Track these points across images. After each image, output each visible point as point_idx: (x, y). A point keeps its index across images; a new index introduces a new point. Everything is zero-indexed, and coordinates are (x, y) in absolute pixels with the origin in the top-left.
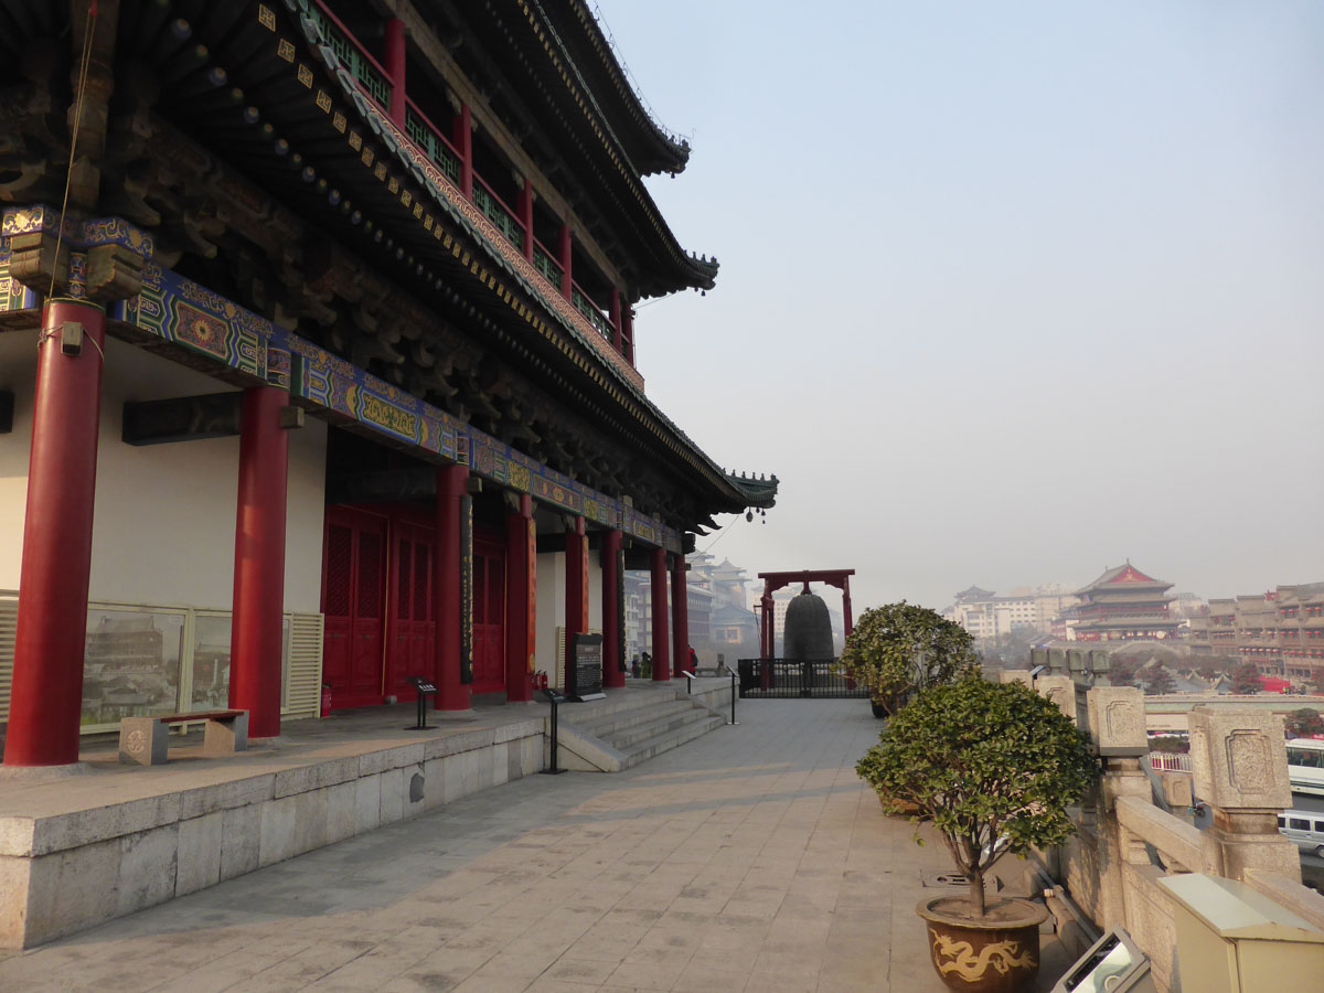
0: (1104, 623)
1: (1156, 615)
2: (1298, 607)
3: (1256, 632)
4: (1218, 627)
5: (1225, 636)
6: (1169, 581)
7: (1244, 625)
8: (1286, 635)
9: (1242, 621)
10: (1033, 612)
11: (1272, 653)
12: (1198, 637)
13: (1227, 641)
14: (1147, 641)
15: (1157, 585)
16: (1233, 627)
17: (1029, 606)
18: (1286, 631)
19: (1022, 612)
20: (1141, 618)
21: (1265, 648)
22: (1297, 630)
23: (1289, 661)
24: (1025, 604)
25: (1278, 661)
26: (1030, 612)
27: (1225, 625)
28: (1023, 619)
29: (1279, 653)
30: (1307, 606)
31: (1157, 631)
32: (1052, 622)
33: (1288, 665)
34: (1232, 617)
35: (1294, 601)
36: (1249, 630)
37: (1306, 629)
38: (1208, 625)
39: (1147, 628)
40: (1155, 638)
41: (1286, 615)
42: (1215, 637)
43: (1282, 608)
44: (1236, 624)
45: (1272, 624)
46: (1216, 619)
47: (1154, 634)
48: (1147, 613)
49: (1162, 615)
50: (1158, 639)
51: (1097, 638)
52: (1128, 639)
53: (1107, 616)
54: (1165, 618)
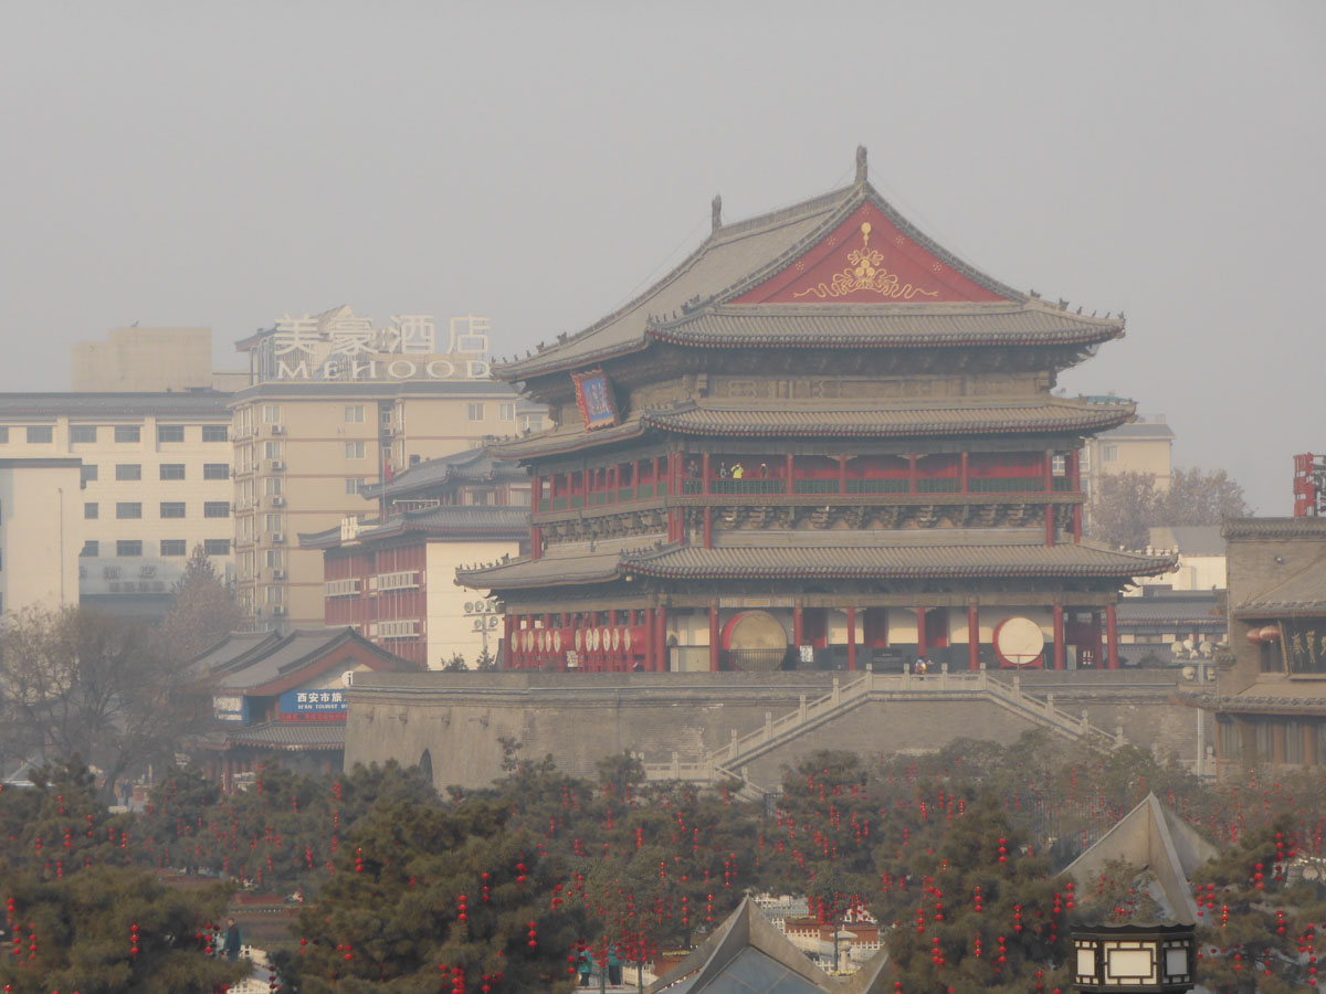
15: (1021, 329)
20: (914, 532)
31: (1005, 614)
39: (941, 596)
47: (985, 636)
48: (950, 498)
49: (1034, 511)
50: (1012, 667)
51: (652, 656)
52: (832, 659)
53: (720, 511)
54: (1052, 540)
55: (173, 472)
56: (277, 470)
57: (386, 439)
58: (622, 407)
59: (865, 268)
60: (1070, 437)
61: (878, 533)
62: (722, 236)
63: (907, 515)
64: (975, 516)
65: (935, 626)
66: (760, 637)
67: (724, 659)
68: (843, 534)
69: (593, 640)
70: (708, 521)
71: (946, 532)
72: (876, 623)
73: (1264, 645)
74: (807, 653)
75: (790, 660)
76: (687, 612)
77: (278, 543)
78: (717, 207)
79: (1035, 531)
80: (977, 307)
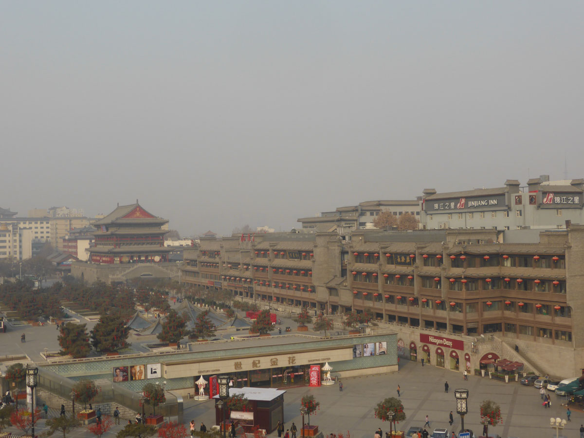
0: (117, 250)
1: (155, 244)
2: (268, 250)
3: (235, 265)
4: (205, 259)
5: (210, 266)
6: (166, 219)
7: (226, 260)
8: (257, 270)
9: (225, 256)
10: (49, 230)
11: (245, 281)
12: (188, 264)
13: (212, 269)
14: (148, 264)
15: (157, 221)
16: (217, 260)
17: (45, 225)
18: (257, 267)
19: (39, 230)
20: (144, 246)
21: (241, 278)
22: (267, 267)
23: (258, 288)
24: (42, 223)
25: (249, 287)
26: (45, 230)
27: (210, 257)
28: (39, 235)
29: (251, 282)
30: (274, 250)
31: (155, 256)
32: (65, 240)
33: (256, 291)
34: (218, 253)
35: (265, 245)
36: (229, 263)
37: (273, 268)
38: (199, 257)
39: (148, 253)
40: (153, 261)
41: (258, 255)
42: (202, 266)
43: (256, 250)
44: (220, 258)
45: (247, 260)
46: (204, 253)
47: (153, 258)
48: (148, 242)
49: (158, 243)
50: (156, 262)
51: (112, 261)
52: (134, 262)
53: (120, 244)
54: (161, 246)
55: (42, 228)
56: (56, 229)
57: (70, 224)
58: (107, 230)
59: (138, 214)
60: (163, 234)
61: (140, 246)
62: (119, 208)
63: (143, 244)
64: (152, 244)
65: (147, 257)
66: (125, 259)
67: (121, 262)
68: (135, 246)
69: (104, 259)
70: (119, 245)
71: (148, 246)
72: (140, 257)
73: (188, 263)
74: (131, 261)
75: (129, 262)
76: (117, 256)
77: (57, 238)
78: (118, 204)
79: (159, 245)
80: (151, 218)
